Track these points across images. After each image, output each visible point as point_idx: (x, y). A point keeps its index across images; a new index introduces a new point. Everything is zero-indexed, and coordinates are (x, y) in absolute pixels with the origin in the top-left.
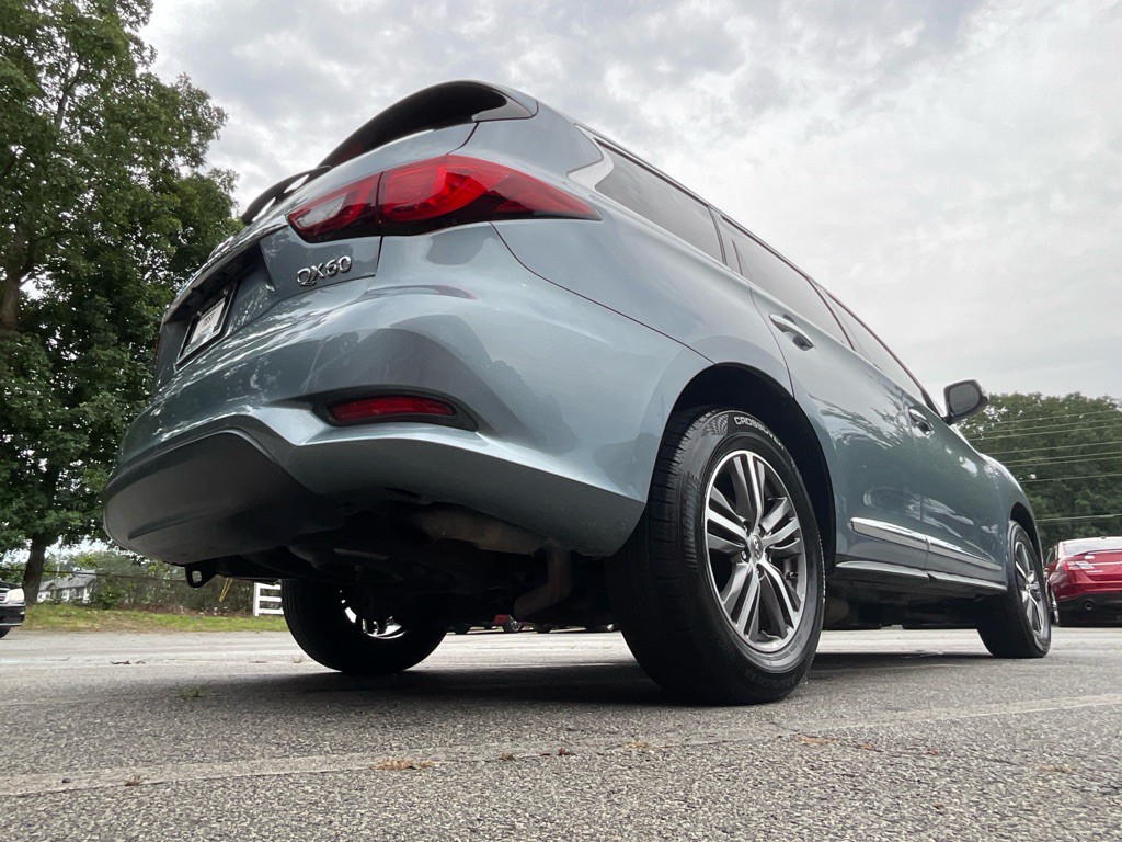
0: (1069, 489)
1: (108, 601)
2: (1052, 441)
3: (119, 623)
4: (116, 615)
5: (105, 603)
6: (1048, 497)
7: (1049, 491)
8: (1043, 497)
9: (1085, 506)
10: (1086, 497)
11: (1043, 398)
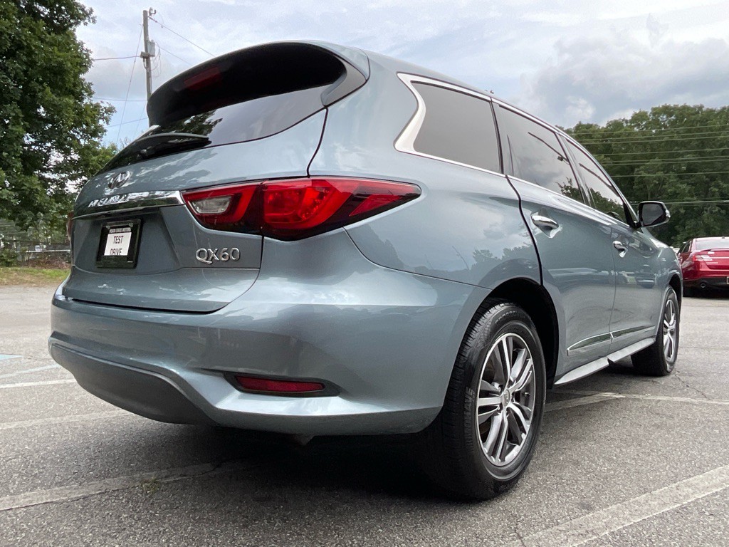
0: (707, 179)
1: (9, 260)
2: (703, 144)
3: (20, 277)
4: (17, 270)
5: (7, 262)
6: (692, 185)
7: (692, 180)
8: (688, 184)
9: (715, 192)
10: (717, 186)
11: (704, 109)
